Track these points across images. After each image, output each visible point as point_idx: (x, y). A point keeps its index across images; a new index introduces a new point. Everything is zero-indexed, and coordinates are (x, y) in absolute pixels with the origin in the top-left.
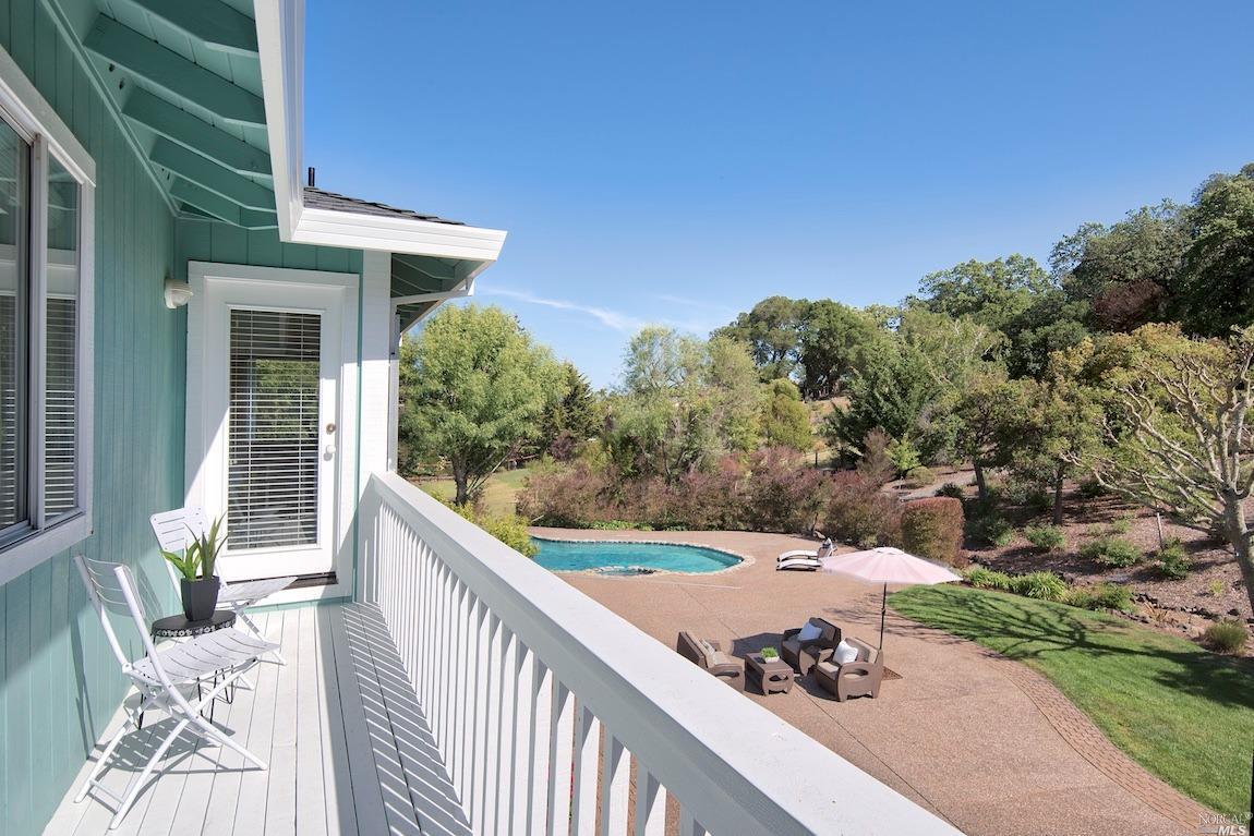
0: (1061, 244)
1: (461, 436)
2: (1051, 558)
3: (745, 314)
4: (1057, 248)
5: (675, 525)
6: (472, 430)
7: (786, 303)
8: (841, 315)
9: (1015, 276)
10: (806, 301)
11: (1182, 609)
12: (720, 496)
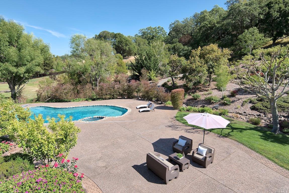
0: (171, 24)
1: (10, 73)
2: (198, 101)
3: (97, 35)
4: (170, 25)
5: (99, 99)
6: (14, 70)
7: (108, 33)
8: (123, 38)
9: (159, 32)
10: (114, 33)
11: (234, 113)
12: (112, 89)
